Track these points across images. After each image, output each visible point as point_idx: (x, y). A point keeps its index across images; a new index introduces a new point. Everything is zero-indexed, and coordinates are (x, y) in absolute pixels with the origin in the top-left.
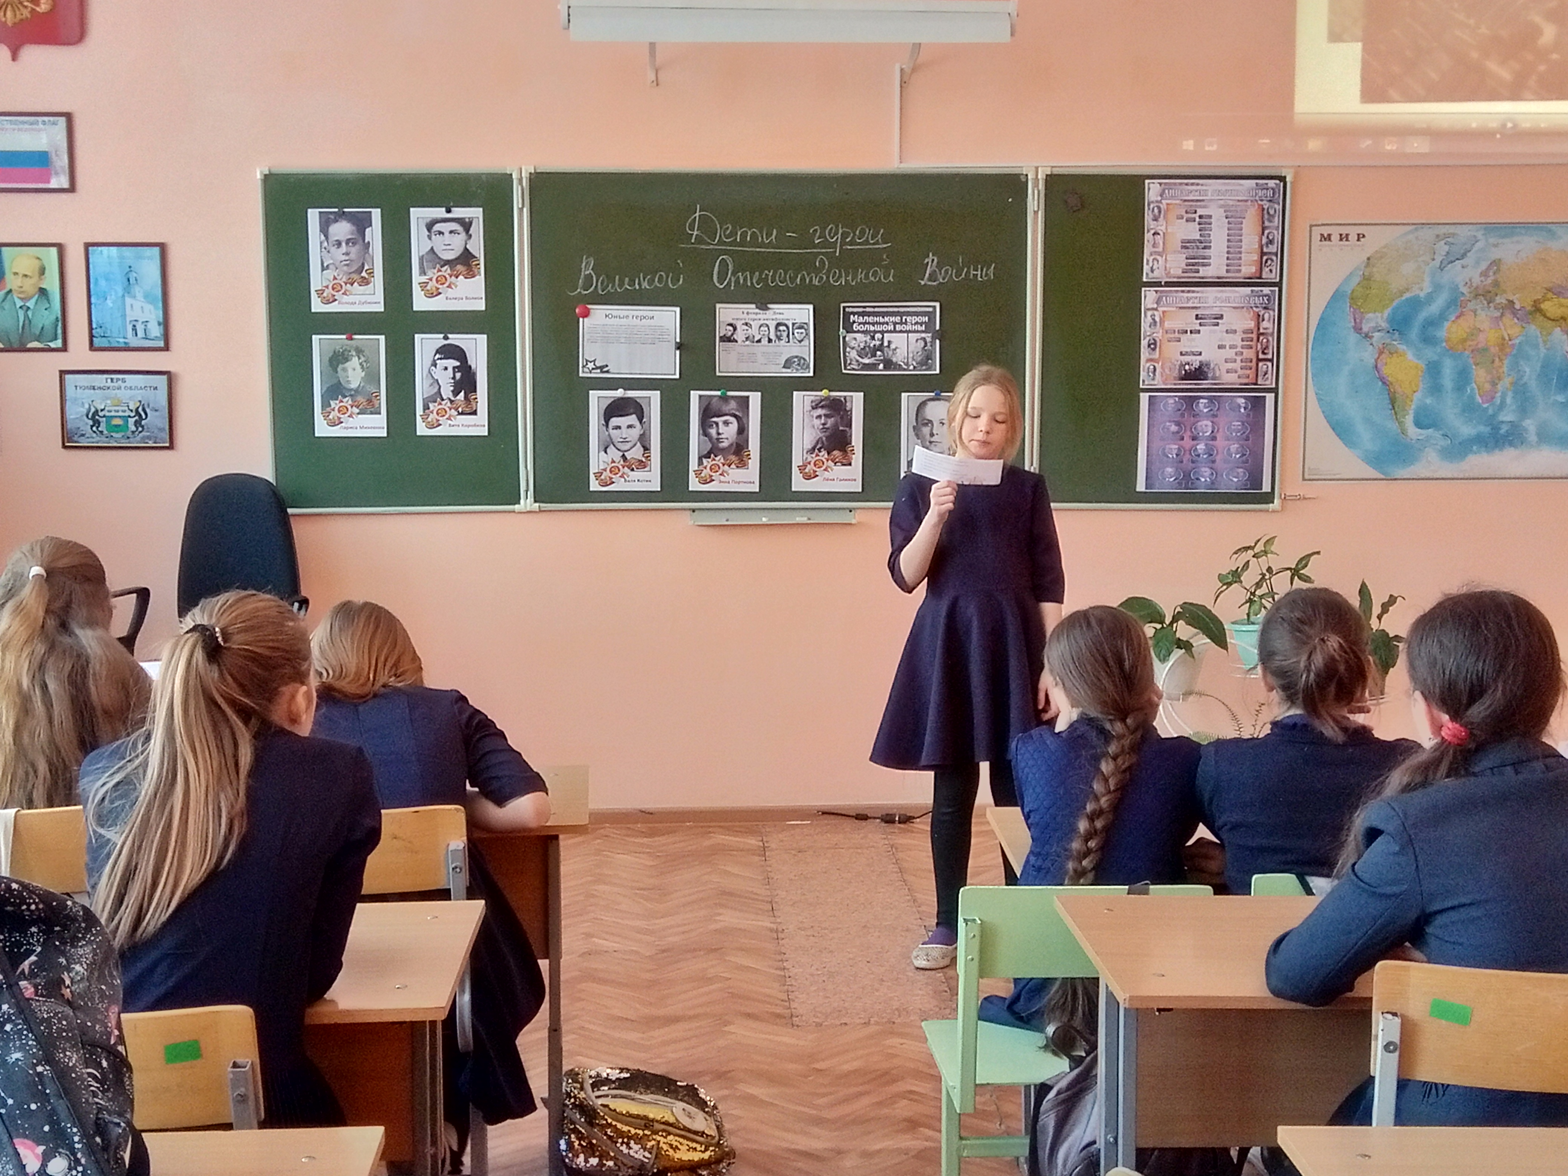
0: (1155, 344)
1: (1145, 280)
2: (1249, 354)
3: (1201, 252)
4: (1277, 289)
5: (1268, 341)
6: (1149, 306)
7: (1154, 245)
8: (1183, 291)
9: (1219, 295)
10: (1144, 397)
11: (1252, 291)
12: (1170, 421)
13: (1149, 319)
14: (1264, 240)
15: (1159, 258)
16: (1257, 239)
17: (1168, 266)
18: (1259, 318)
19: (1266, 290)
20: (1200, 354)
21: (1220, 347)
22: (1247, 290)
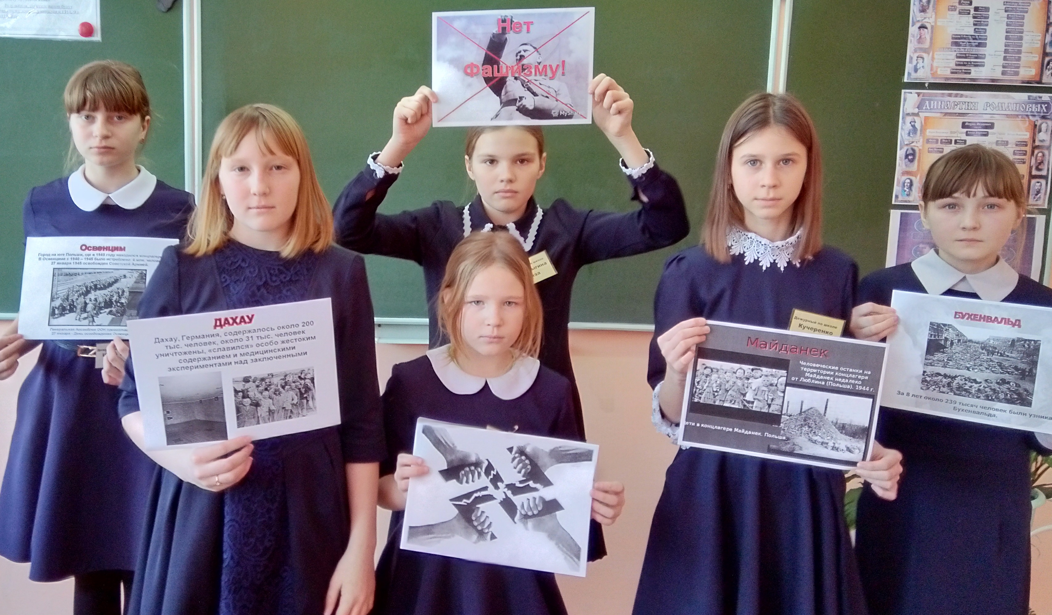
1: (906, 80)
3: (975, 50)
5: (1044, 155)
6: (910, 110)
7: (920, 40)
8: (950, 95)
9: (991, 101)
11: (1029, 96)
12: (923, 243)
13: (908, 126)
15: (925, 55)
16: (1040, 37)
17: (935, 64)
18: (1035, 129)
19: (1045, 97)
22: (1024, 96)
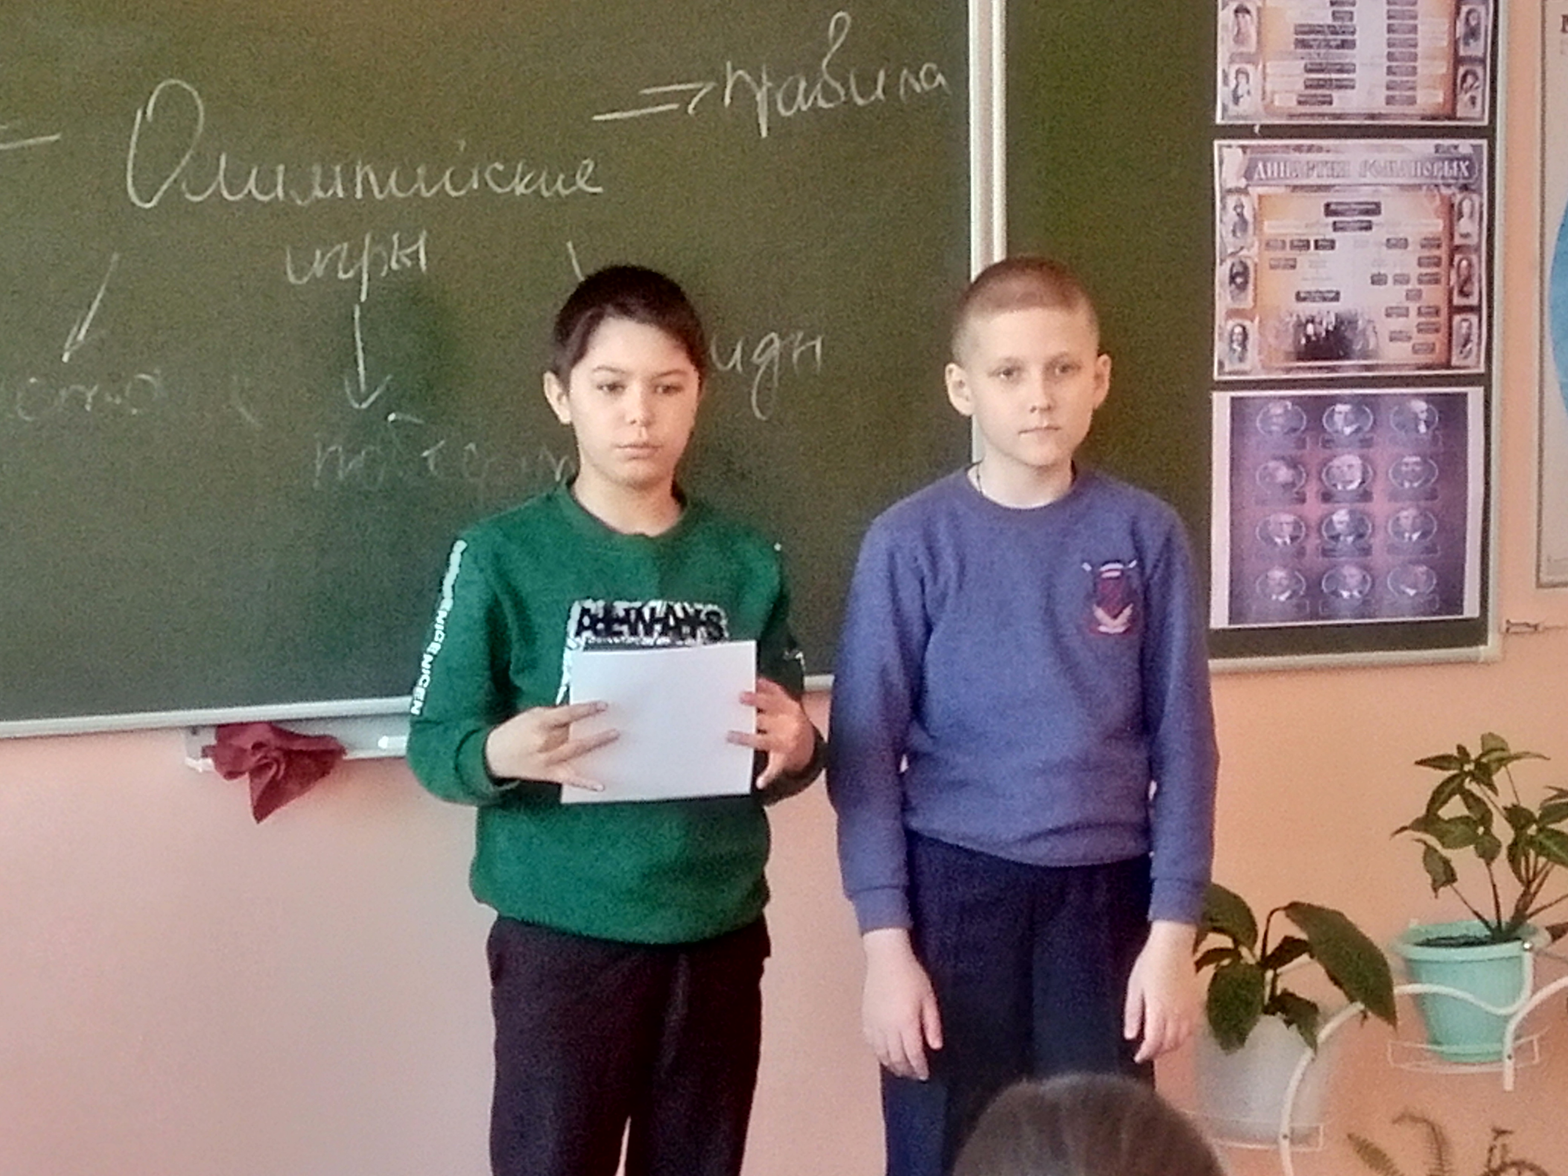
1: (1219, 121)
3: (1336, 56)
4: (1484, 142)
5: (1470, 265)
6: (1231, 184)
7: (1239, 37)
8: (1298, 149)
9: (1372, 157)
10: (1221, 402)
11: (1437, 148)
12: (1275, 458)
13: (1231, 216)
15: (1249, 68)
16: (1446, 26)
17: (1269, 88)
18: (1452, 213)
19: (1465, 146)
20: (1336, 297)
21: (1377, 280)
22: (1426, 146)
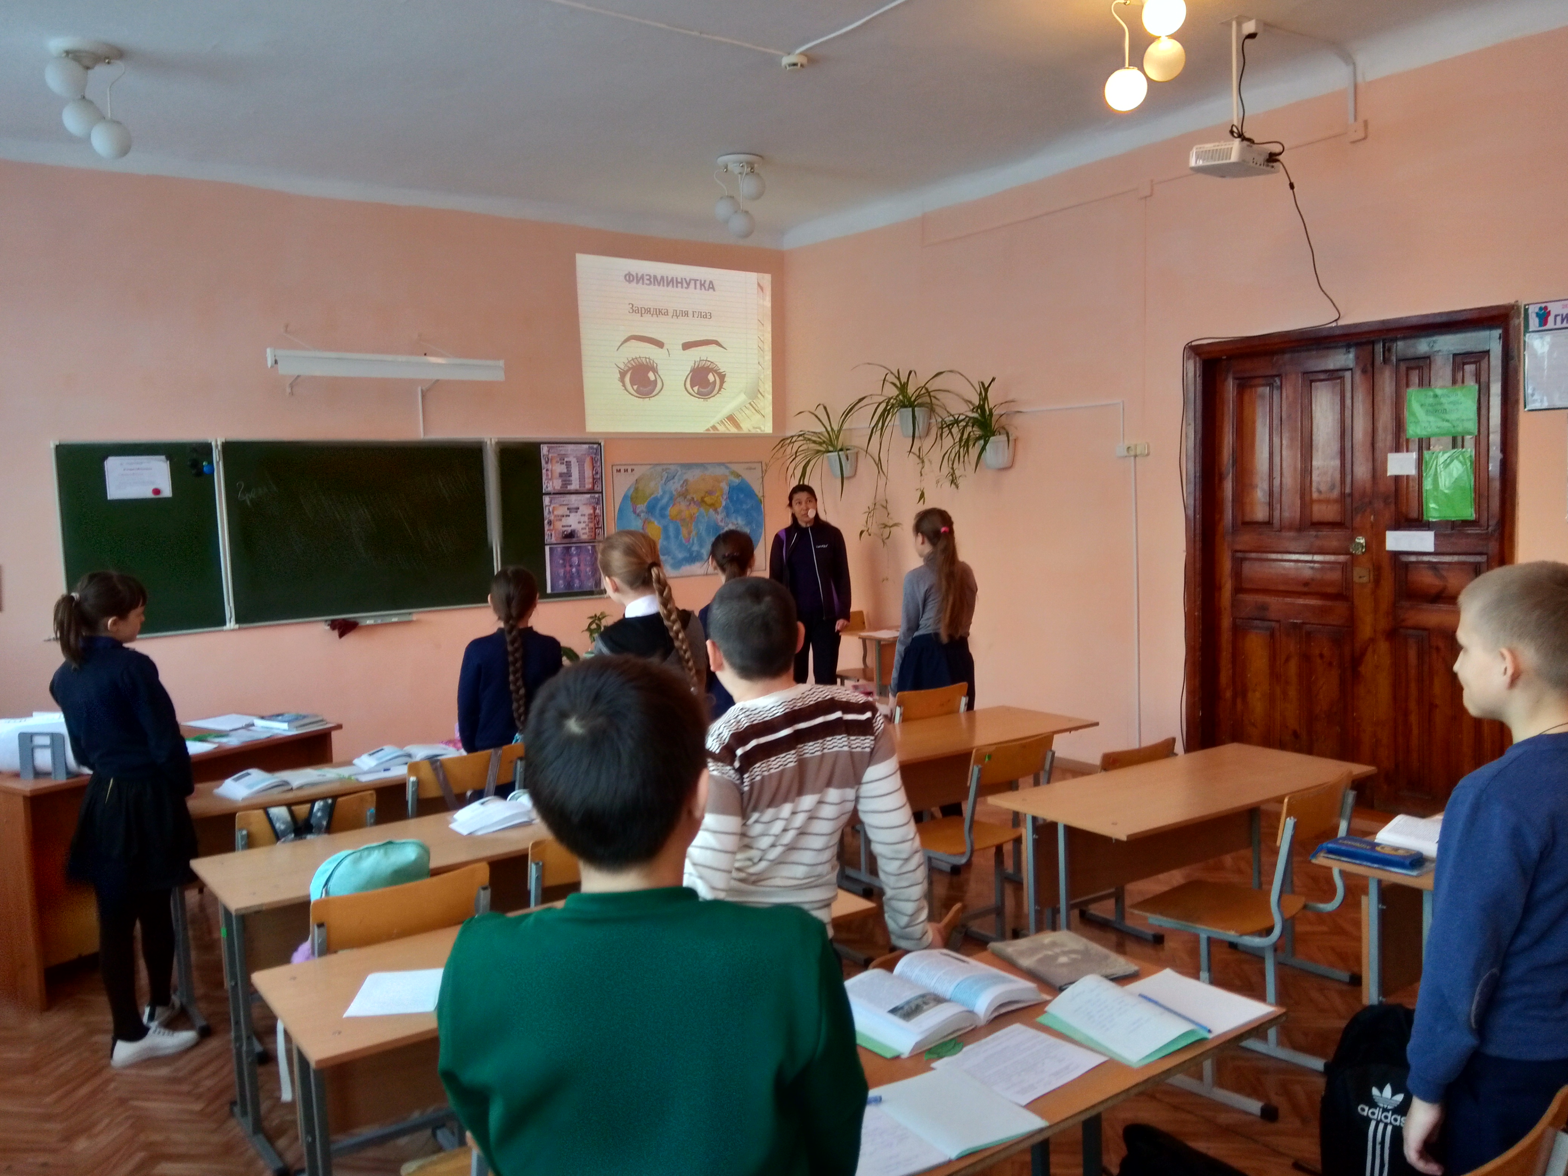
0: (551, 521)
1: (544, 492)
2: (592, 525)
3: (568, 478)
4: (601, 495)
5: (599, 519)
6: (547, 504)
7: (547, 475)
8: (561, 497)
9: (577, 498)
10: (547, 549)
11: (590, 496)
12: (559, 558)
13: (547, 510)
14: (594, 472)
15: (550, 481)
16: (591, 472)
17: (554, 485)
18: (595, 509)
19: (597, 495)
20: (571, 526)
21: (579, 522)
